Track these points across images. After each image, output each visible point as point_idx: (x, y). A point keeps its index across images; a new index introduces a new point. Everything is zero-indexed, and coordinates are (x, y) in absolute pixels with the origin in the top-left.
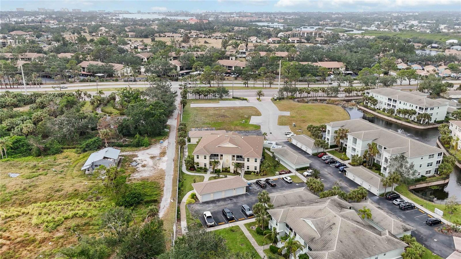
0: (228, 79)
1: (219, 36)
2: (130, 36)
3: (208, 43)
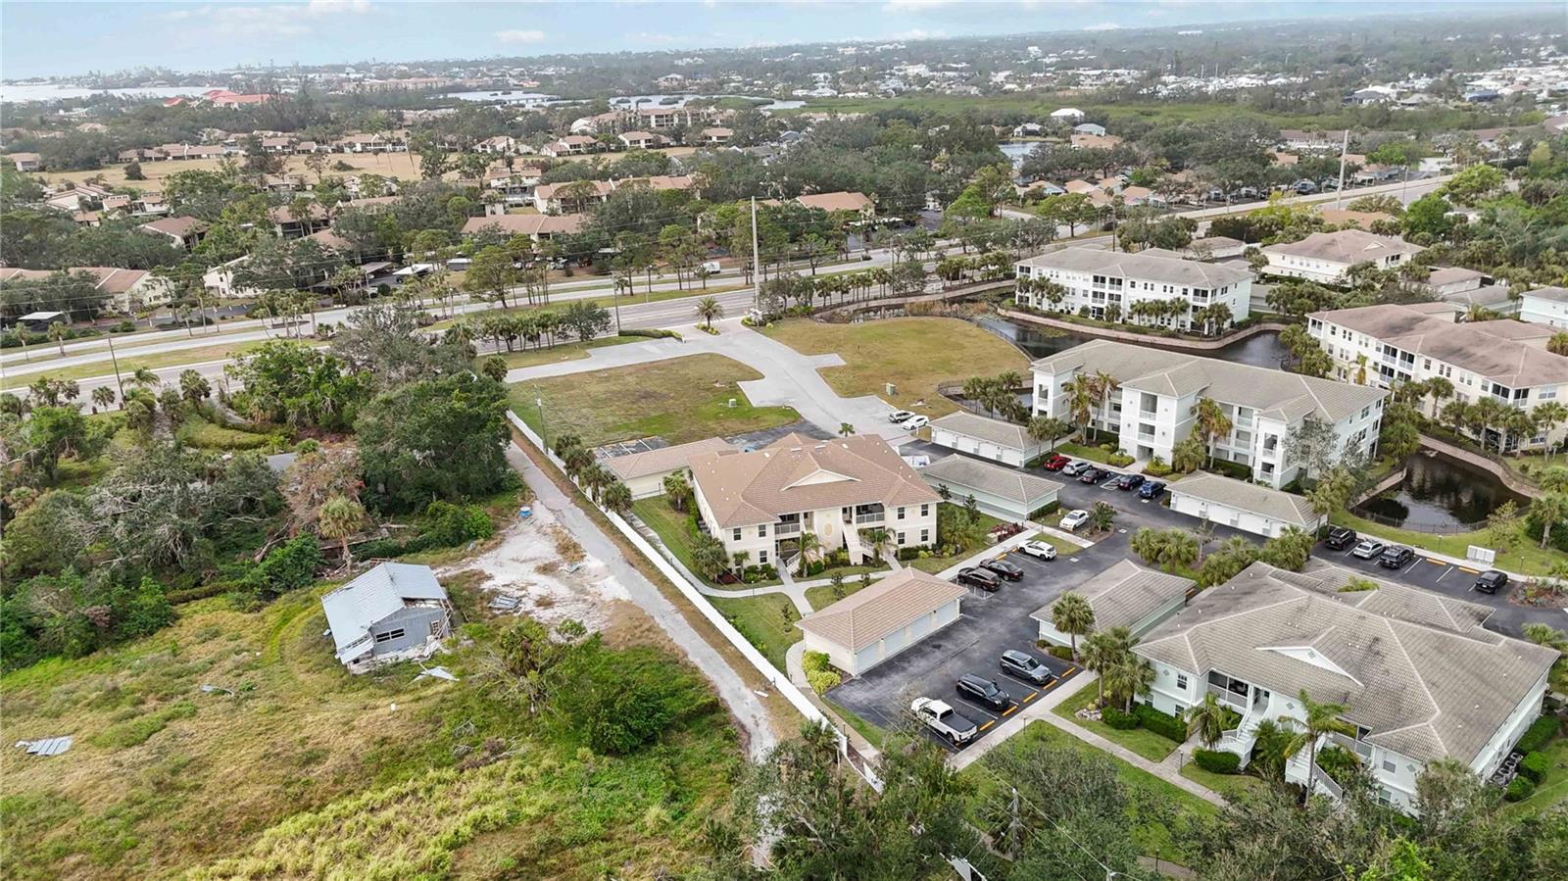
0: (542, 277)
1: (375, 144)
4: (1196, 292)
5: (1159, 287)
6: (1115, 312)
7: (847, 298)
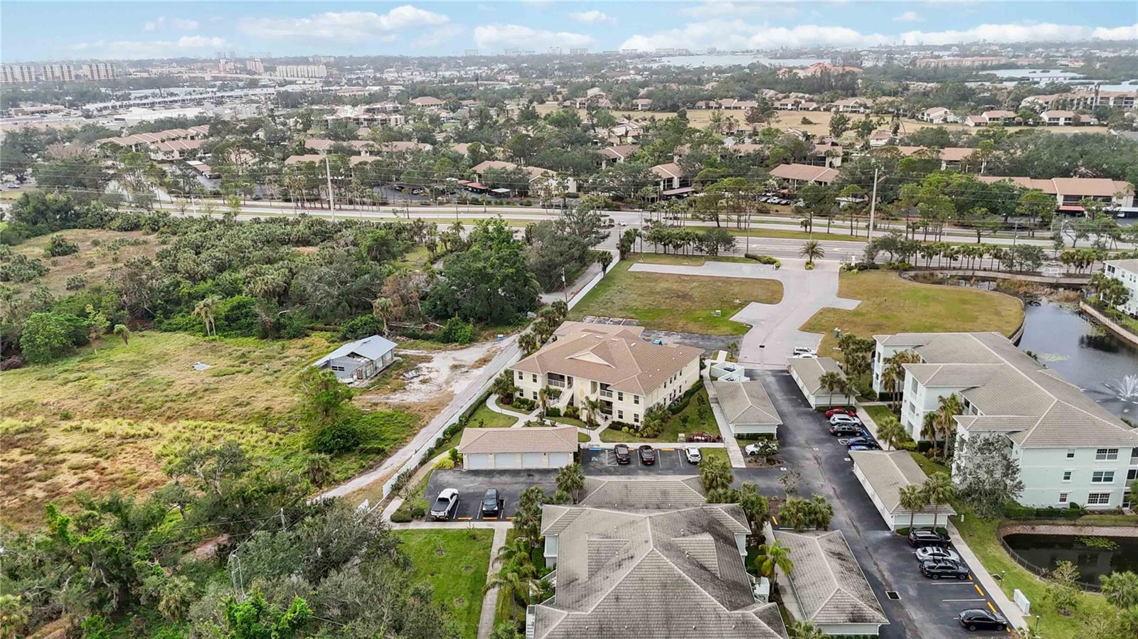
0: (777, 211)
2: (640, 108)
3: (810, 123)
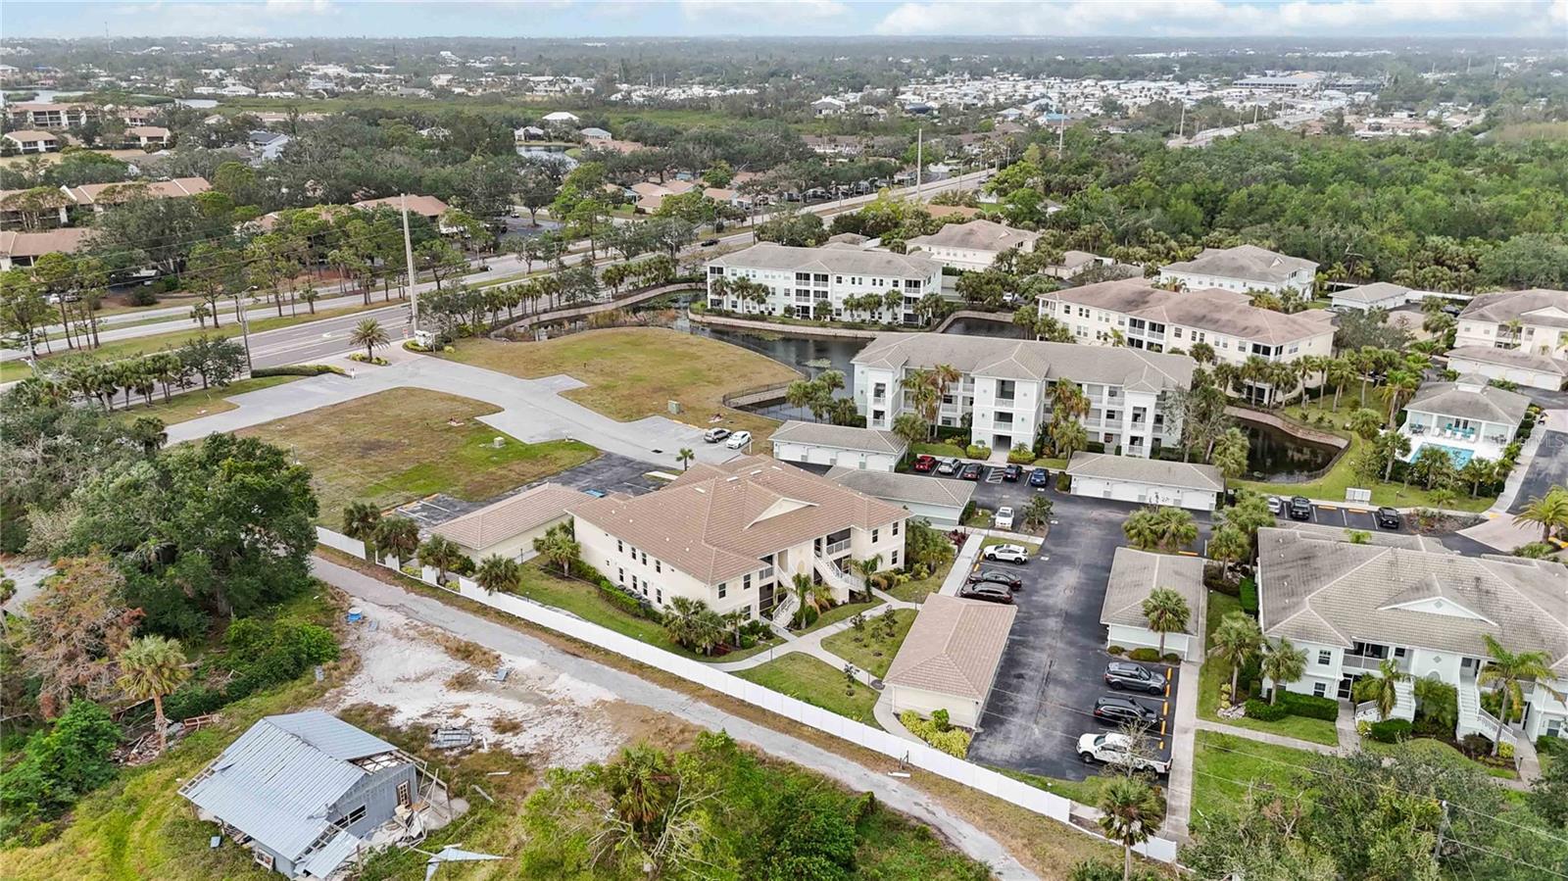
4: (909, 283)
5: (867, 280)
6: (824, 309)
7: (517, 312)
